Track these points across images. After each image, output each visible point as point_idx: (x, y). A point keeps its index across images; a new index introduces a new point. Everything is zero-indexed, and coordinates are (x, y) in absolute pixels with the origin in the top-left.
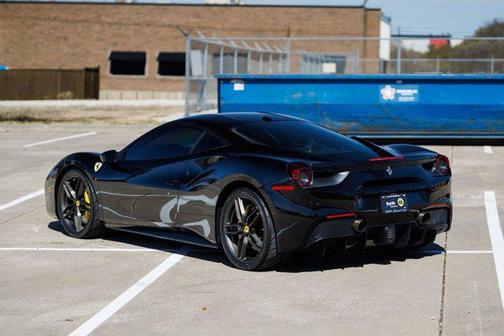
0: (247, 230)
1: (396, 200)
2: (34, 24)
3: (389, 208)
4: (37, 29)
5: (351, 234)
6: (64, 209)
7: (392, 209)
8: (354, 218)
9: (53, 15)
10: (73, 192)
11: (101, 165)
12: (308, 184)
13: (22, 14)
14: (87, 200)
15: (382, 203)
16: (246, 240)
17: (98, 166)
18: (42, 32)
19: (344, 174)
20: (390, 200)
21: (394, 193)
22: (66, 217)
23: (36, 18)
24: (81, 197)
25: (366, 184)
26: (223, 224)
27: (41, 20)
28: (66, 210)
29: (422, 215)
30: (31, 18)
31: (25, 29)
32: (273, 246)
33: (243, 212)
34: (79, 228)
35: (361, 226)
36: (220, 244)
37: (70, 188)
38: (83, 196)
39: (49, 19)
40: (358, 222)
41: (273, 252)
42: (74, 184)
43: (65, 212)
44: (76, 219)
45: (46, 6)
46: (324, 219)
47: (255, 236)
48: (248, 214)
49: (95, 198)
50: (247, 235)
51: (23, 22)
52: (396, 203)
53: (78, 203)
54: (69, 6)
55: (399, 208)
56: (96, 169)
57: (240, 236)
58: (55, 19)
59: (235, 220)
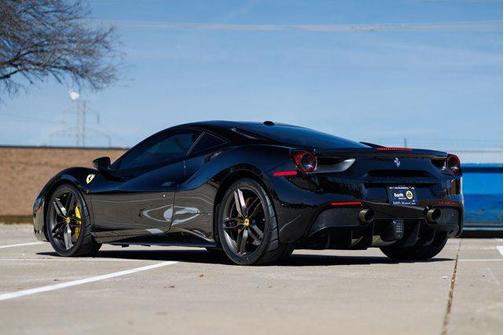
0: (247, 223)
1: (404, 192)
2: (24, 169)
3: (397, 199)
4: (27, 174)
5: (357, 224)
6: (53, 227)
7: (400, 201)
8: (359, 207)
9: (44, 160)
10: (63, 209)
11: (93, 176)
12: (312, 169)
13: (13, 159)
14: (78, 215)
15: (390, 194)
16: (246, 234)
17: (90, 178)
18: (31, 178)
19: (350, 161)
20: (398, 192)
21: (403, 185)
22: (55, 236)
23: (26, 164)
24: (71, 213)
25: (373, 173)
26: (222, 221)
27: (31, 165)
28: (55, 229)
29: (431, 211)
30: (21, 163)
31: (14, 175)
32: (275, 236)
33: (243, 204)
34: (69, 245)
35: (367, 216)
36: (219, 241)
37: (60, 205)
38: (74, 212)
39: (40, 164)
40: (364, 212)
41: (274, 244)
42: (65, 201)
43: (54, 231)
44: (65, 236)
45: (36, 151)
46: (329, 207)
47: (255, 227)
48: (248, 206)
49: (86, 212)
50: (247, 228)
51: (13, 168)
52: (404, 196)
53: (68, 220)
54: (61, 151)
55: (408, 200)
56: (88, 181)
57: (239, 231)
58: (46, 164)
59: (235, 213)
